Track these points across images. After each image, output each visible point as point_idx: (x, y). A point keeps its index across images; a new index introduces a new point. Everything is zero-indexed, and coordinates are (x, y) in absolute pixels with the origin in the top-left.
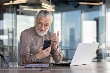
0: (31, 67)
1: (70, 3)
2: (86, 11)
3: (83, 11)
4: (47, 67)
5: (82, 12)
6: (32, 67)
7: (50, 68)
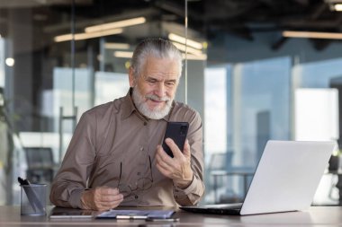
0: (115, 218)
1: (256, 35)
2: (306, 60)
3: (297, 60)
4: (165, 216)
5: (293, 64)
6: (118, 217)
7: (175, 221)
